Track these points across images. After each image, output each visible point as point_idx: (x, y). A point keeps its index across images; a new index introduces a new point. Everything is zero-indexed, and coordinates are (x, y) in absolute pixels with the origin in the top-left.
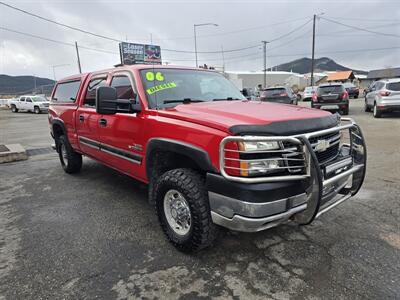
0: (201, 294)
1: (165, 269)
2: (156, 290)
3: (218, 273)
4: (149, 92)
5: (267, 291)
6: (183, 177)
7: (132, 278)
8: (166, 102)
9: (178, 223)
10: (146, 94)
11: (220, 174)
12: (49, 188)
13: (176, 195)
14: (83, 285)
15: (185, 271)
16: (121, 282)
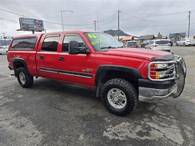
0: (144, 131)
1: (119, 124)
2: (124, 133)
3: (143, 122)
4: (92, 43)
5: (167, 126)
6: (122, 82)
7: (108, 129)
8: (102, 48)
9: (115, 103)
10: (92, 44)
11: (148, 79)
12: (21, 96)
13: (114, 91)
14: (89, 136)
15: (128, 124)
16: (105, 132)
